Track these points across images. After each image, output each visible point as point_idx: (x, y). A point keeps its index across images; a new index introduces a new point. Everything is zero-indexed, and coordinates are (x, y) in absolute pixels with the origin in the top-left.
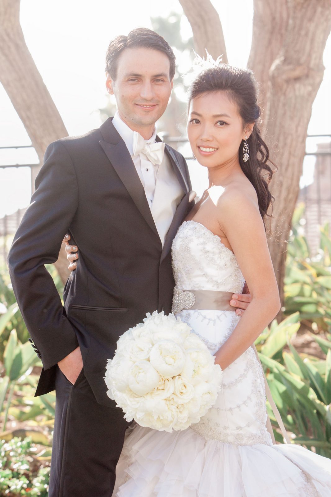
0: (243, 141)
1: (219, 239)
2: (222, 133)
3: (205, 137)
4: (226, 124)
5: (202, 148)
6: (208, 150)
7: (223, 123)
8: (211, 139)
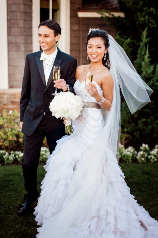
0: (105, 54)
1: (100, 87)
2: (99, 51)
3: (94, 52)
4: (100, 48)
5: (92, 55)
6: (95, 56)
7: (99, 47)
8: (96, 52)
